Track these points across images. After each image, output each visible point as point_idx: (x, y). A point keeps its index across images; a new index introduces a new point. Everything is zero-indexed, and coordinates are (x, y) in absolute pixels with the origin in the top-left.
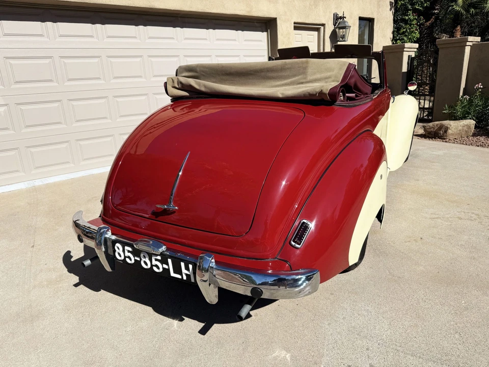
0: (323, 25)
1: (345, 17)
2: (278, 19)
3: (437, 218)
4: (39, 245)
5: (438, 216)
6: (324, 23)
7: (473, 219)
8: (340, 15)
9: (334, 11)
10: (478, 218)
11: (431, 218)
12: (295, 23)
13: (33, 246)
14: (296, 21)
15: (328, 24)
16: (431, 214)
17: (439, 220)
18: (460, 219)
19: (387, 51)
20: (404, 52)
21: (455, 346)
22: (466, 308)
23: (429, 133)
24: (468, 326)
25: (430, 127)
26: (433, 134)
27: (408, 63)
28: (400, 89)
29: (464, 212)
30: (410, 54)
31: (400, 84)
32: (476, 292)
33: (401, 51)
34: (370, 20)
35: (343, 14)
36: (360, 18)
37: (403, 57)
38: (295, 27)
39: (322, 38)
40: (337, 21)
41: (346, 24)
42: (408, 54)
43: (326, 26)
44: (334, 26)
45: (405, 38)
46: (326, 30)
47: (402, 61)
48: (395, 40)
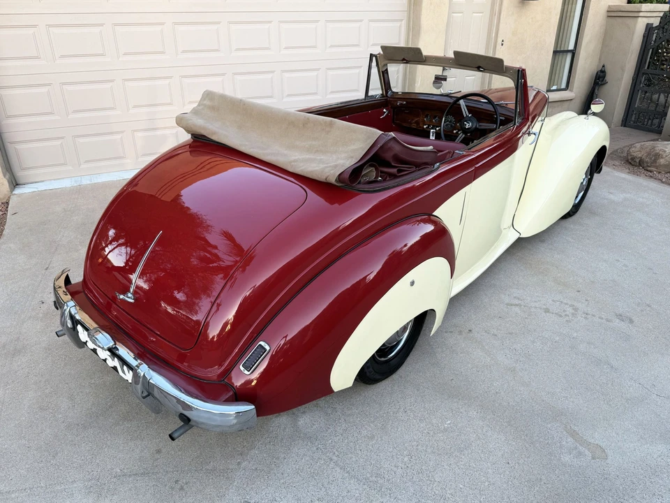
3: (517, 305)
4: (53, 267)
5: (520, 302)
7: (563, 314)
10: (573, 314)
11: (508, 304)
13: (46, 269)
16: (515, 297)
17: (517, 309)
18: (547, 311)
19: (613, 14)
20: (640, 19)
21: (395, 469)
22: (446, 430)
23: (633, 159)
24: (429, 450)
25: (637, 150)
26: (638, 161)
27: (644, 37)
28: (622, 78)
29: (562, 302)
30: (651, 21)
31: (623, 70)
32: (475, 413)
33: (635, 16)
37: (635, 25)
42: (646, 21)
47: (633, 33)
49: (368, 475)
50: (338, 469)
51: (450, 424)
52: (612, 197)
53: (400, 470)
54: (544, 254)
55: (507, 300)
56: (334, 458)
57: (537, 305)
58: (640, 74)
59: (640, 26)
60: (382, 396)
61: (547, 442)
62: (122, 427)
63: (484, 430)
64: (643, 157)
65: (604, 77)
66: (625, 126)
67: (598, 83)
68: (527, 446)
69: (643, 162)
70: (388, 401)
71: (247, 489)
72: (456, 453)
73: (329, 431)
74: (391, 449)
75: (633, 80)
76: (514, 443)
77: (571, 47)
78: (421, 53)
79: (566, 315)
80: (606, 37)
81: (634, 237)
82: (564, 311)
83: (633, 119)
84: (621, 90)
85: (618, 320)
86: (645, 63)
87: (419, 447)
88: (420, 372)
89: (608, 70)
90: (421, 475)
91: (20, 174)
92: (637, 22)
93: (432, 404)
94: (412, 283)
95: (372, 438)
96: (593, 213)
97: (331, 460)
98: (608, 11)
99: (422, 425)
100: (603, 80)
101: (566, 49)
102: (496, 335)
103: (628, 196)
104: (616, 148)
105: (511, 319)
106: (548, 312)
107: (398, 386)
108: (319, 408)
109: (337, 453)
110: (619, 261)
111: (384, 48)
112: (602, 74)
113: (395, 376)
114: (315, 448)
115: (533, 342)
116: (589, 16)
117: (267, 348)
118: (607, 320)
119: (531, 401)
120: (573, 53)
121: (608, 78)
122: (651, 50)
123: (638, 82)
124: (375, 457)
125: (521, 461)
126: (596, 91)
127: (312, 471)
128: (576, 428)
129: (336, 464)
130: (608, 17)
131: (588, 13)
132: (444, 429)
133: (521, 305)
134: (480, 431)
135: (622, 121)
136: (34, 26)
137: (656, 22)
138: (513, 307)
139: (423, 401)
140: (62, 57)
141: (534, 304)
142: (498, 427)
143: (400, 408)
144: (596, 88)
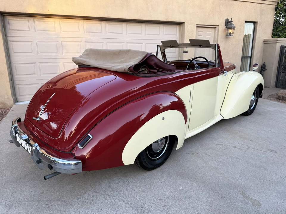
0: (218, 26)
1: (232, 22)
2: (185, 23)
3: (221, 145)
5: (223, 144)
6: (218, 25)
8: (229, 20)
9: (226, 18)
10: (247, 149)
11: (217, 144)
14: (198, 24)
15: (221, 25)
16: (220, 142)
17: (221, 146)
18: (235, 147)
19: (266, 42)
20: (277, 44)
21: (152, 205)
22: (180, 190)
23: (279, 97)
24: (170, 198)
25: (280, 93)
26: (281, 97)
27: (280, 51)
28: (273, 67)
29: (242, 144)
30: (282, 44)
31: (273, 64)
32: (195, 184)
33: (275, 42)
34: (255, 23)
35: (231, 20)
36: (246, 22)
37: (276, 46)
38: (197, 27)
39: (217, 34)
40: (228, 24)
41: (233, 25)
42: (280, 44)
43: (220, 26)
44: (226, 27)
45: (281, 35)
46: (219, 29)
47: (275, 49)
48: (274, 35)
49: (138, 207)
50: (124, 204)
51: (182, 188)
52: (269, 109)
53: (154, 205)
54: (236, 127)
55: (217, 143)
56: (124, 199)
57: (230, 145)
58: (281, 66)
59: (278, 46)
61: (230, 197)
62: (30, 183)
63: (199, 191)
64: (284, 95)
65: (265, 67)
66: (276, 87)
67: (262, 70)
68: (219, 198)
69: (284, 98)
70: (154, 178)
71: (79, 209)
72: (183, 199)
73: (124, 188)
74: (152, 197)
75: (278, 68)
76: (213, 197)
77: (250, 55)
78: (177, 42)
79: (244, 149)
80: (264, 52)
81: (279, 123)
82: (243, 147)
83: (280, 84)
84: (273, 72)
85: (269, 152)
86: (282, 61)
87: (165, 196)
88: (171, 168)
89: (266, 64)
90: (164, 208)
91: (19, 97)
93: (175, 180)
94: (163, 119)
95: (144, 192)
96: (260, 114)
97: (122, 199)
98: (264, 41)
99: (168, 188)
101: (247, 56)
102: (210, 155)
103: (277, 109)
104: (272, 94)
105: (218, 150)
107: (160, 173)
108: (121, 180)
109: (125, 197)
110: (271, 131)
111: (162, 42)
112: (264, 66)
113: (159, 169)
114: (115, 195)
115: (227, 158)
116: (256, 43)
117: (91, 137)
118: (264, 151)
119: (224, 181)
120: (251, 58)
121: (266, 68)
122: (284, 56)
123: (280, 69)
124: (143, 199)
125: (216, 205)
127: (112, 204)
128: (245, 192)
129: (124, 201)
130: (264, 43)
131: (255, 42)
132: (179, 190)
133: (223, 145)
134: (197, 191)
135: (275, 85)
136: (32, 41)
137: (284, 45)
138: (219, 146)
139: (171, 179)
140: (41, 53)
141: (229, 145)
142: (206, 190)
143: (159, 181)
144: (262, 72)
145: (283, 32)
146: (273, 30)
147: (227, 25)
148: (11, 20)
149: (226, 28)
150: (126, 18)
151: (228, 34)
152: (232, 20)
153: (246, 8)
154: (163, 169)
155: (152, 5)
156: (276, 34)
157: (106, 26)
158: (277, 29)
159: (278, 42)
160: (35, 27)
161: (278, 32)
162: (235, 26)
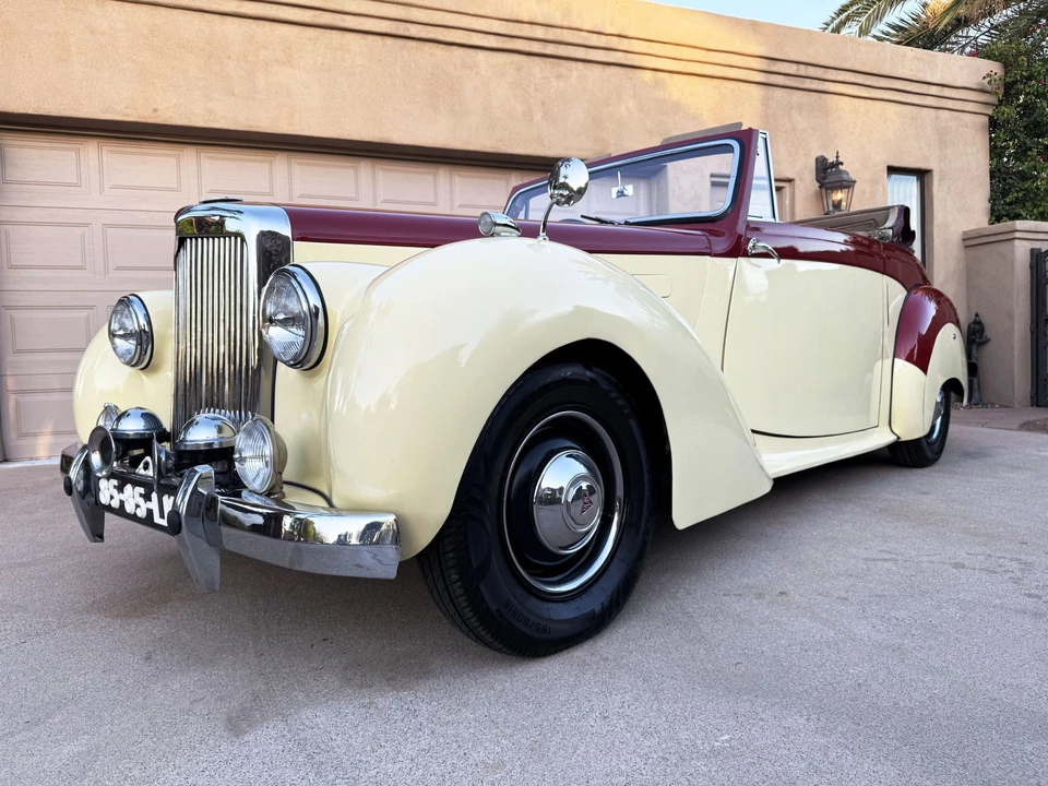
0: (790, 181)
1: (842, 163)
2: (669, 168)
3: (888, 560)
5: (893, 556)
6: (790, 176)
7: (998, 569)
8: (830, 161)
9: (819, 154)
10: (1022, 570)
11: (866, 559)
12: (712, 176)
14: (716, 172)
15: (801, 179)
16: (881, 551)
17: (888, 565)
18: (959, 566)
19: (971, 242)
20: (1016, 241)
27: (1031, 267)
28: (1013, 329)
29: (990, 556)
30: (1037, 245)
31: (1011, 317)
32: (802, 721)
33: (1008, 238)
34: (922, 175)
35: (837, 157)
36: (892, 170)
37: (1013, 251)
38: (714, 184)
39: (788, 209)
40: (825, 173)
41: (845, 177)
42: (1029, 245)
43: (797, 182)
44: (818, 184)
45: (1024, 214)
46: (797, 192)
47: (1013, 262)
48: (996, 216)
51: (728, 741)
55: (863, 554)
57: (933, 559)
58: (1041, 323)
59: (1022, 250)
60: (548, 690)
63: (832, 755)
65: (982, 331)
66: (1038, 406)
67: (974, 341)
70: (562, 699)
73: (381, 751)
75: (1032, 332)
79: (1006, 571)
80: (970, 275)
82: (1000, 566)
84: (1016, 347)
88: (655, 652)
89: (985, 320)
92: (1013, 246)
93: (681, 705)
96: (1015, 467)
98: (964, 240)
99: (648, 743)
100: (981, 337)
102: (846, 599)
104: (1031, 419)
105: (877, 577)
106: (963, 566)
107: (595, 674)
112: (977, 327)
115: (939, 607)
116: (935, 245)
119: (959, 699)
121: (988, 333)
123: (1041, 335)
126: (974, 352)
130: (966, 247)
131: (932, 241)
132: (712, 750)
133: (896, 560)
134: (819, 755)
135: (1032, 397)
136: (86, 225)
137: (1044, 247)
138: (880, 563)
139: (657, 699)
140: (118, 269)
141: (925, 559)
142: (874, 749)
143: (592, 710)
144: (974, 348)
145: (1028, 204)
146: (993, 199)
147: (824, 178)
148: (13, 146)
149: (820, 187)
150: (448, 147)
151: (831, 209)
152: (840, 160)
153: (885, 122)
154: (611, 657)
155: (543, 103)
156: (1003, 212)
157: (374, 180)
158: (1005, 193)
159: (1017, 235)
160: (101, 173)
161: (1010, 204)
162: (853, 176)
